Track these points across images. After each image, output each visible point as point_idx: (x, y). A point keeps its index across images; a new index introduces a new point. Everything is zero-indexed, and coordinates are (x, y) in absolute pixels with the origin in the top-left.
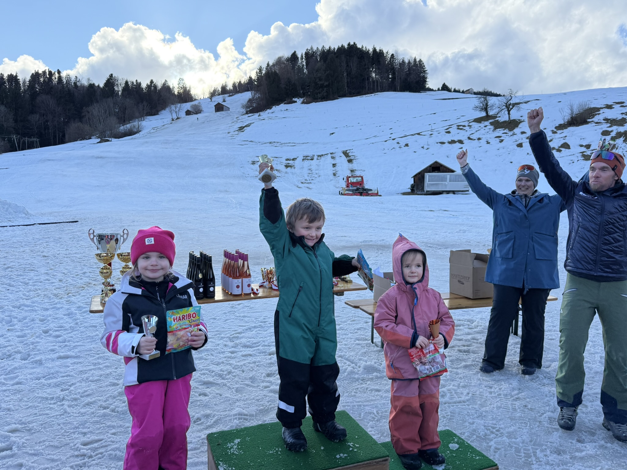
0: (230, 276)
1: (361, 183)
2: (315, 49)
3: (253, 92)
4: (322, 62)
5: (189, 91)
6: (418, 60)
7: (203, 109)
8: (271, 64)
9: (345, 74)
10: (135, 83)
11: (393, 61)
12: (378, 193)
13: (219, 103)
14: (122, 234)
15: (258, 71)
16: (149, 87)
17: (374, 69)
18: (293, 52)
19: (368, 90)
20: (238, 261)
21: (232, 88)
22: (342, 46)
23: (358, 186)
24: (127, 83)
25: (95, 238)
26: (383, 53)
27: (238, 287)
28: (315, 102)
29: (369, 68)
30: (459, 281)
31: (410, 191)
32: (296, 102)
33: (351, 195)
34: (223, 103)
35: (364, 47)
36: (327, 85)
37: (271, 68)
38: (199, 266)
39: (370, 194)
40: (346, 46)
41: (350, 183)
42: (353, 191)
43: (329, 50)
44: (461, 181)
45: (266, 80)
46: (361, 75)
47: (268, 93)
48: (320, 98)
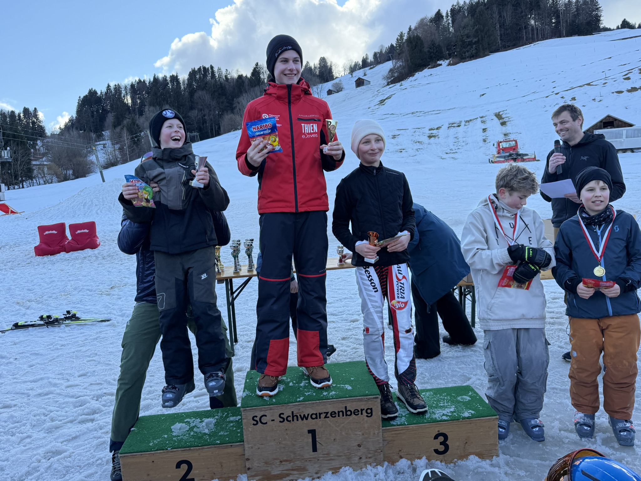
1: (515, 148)
2: (461, 3)
3: (394, 61)
4: (470, 17)
5: (330, 71)
7: (344, 87)
8: (413, 27)
9: (498, 26)
12: (535, 158)
13: (359, 79)
15: (399, 38)
17: (533, 16)
18: (437, 10)
19: (527, 40)
21: (372, 60)
23: (511, 152)
28: (463, 62)
29: (526, 15)
32: (441, 65)
33: (502, 162)
34: (364, 78)
36: (475, 42)
37: (413, 33)
39: (526, 159)
41: (501, 149)
42: (505, 157)
43: (478, 3)
45: (408, 46)
46: (517, 25)
47: (411, 59)
48: (468, 57)
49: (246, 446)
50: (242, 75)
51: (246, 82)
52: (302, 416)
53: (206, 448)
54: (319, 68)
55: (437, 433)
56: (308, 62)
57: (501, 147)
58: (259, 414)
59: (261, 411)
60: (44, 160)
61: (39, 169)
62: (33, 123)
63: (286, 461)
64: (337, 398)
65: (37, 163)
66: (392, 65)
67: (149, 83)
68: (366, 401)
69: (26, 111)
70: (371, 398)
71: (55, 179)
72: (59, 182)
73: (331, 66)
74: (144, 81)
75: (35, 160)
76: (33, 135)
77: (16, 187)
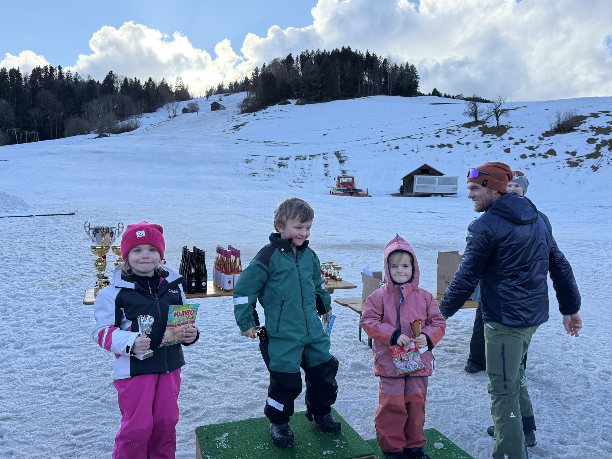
0: (222, 272)
1: (352, 183)
2: (310, 52)
3: (249, 92)
4: (317, 65)
5: (186, 90)
6: (410, 65)
7: (200, 108)
8: (267, 65)
9: (339, 77)
10: (134, 81)
11: (386, 65)
12: (368, 193)
13: (215, 102)
14: (117, 228)
15: (254, 72)
16: (147, 84)
17: (367, 73)
18: (289, 54)
19: (361, 93)
20: (230, 257)
21: (228, 88)
22: (337, 50)
23: (349, 187)
24: (126, 80)
25: (91, 231)
26: (376, 58)
27: (229, 282)
28: (309, 104)
29: (362, 72)
30: (446, 282)
31: (399, 192)
32: (290, 103)
33: (342, 195)
34: (219, 102)
35: (358, 51)
36: (320, 87)
37: (267, 70)
38: (191, 261)
39: (360, 194)
40: (340, 50)
42: (343, 191)
43: (324, 53)
44: (449, 184)
45: (262, 80)
46: (354, 79)
47: (264, 93)
48: (313, 100)
51: (98, 88)
57: (341, 182)
66: (246, 95)
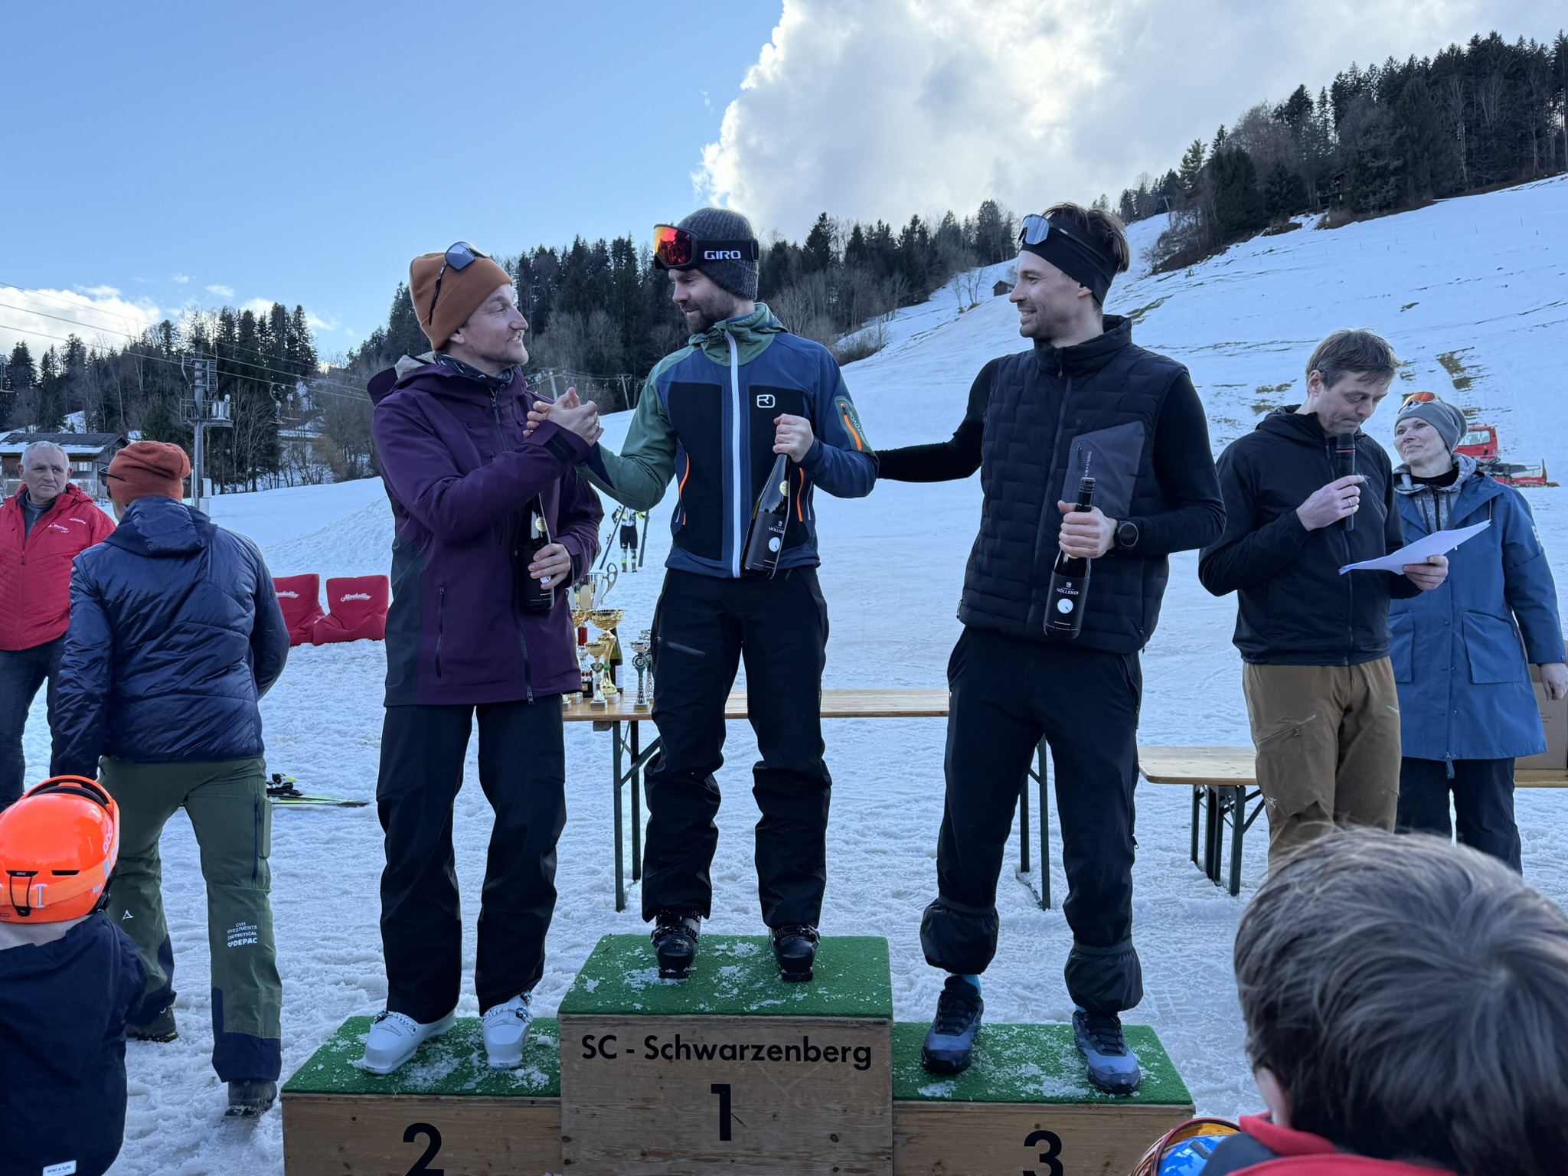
1: (1490, 448)
2: (1363, 70)
3: (1174, 213)
4: (1385, 106)
8: (1229, 130)
9: (1461, 129)
12: (1544, 477)
15: (1190, 155)
16: (908, 234)
18: (1296, 88)
22: (1452, 50)
24: (857, 230)
28: (1360, 221)
29: (1542, 102)
32: (1299, 226)
35: (1528, 42)
36: (1396, 169)
37: (1229, 143)
39: (1518, 480)
40: (1465, 48)
43: (1410, 69)
45: (1212, 176)
46: (1516, 126)
47: (1218, 210)
48: (1374, 208)
49: (565, 1105)
50: (784, 243)
51: (794, 261)
52: (700, 1050)
53: (475, 1102)
54: (978, 228)
55: (1035, 1130)
56: (950, 214)
58: (600, 1033)
59: (604, 1025)
60: (307, 427)
61: (295, 447)
62: (293, 341)
63: (656, 1154)
64: (785, 1015)
65: (291, 434)
66: (1168, 224)
67: (564, 256)
68: (856, 1028)
69: (278, 312)
70: (869, 1023)
71: (328, 473)
72: (337, 481)
73: (1009, 224)
74: (552, 252)
75: (290, 426)
76: (287, 368)
77: (240, 488)
